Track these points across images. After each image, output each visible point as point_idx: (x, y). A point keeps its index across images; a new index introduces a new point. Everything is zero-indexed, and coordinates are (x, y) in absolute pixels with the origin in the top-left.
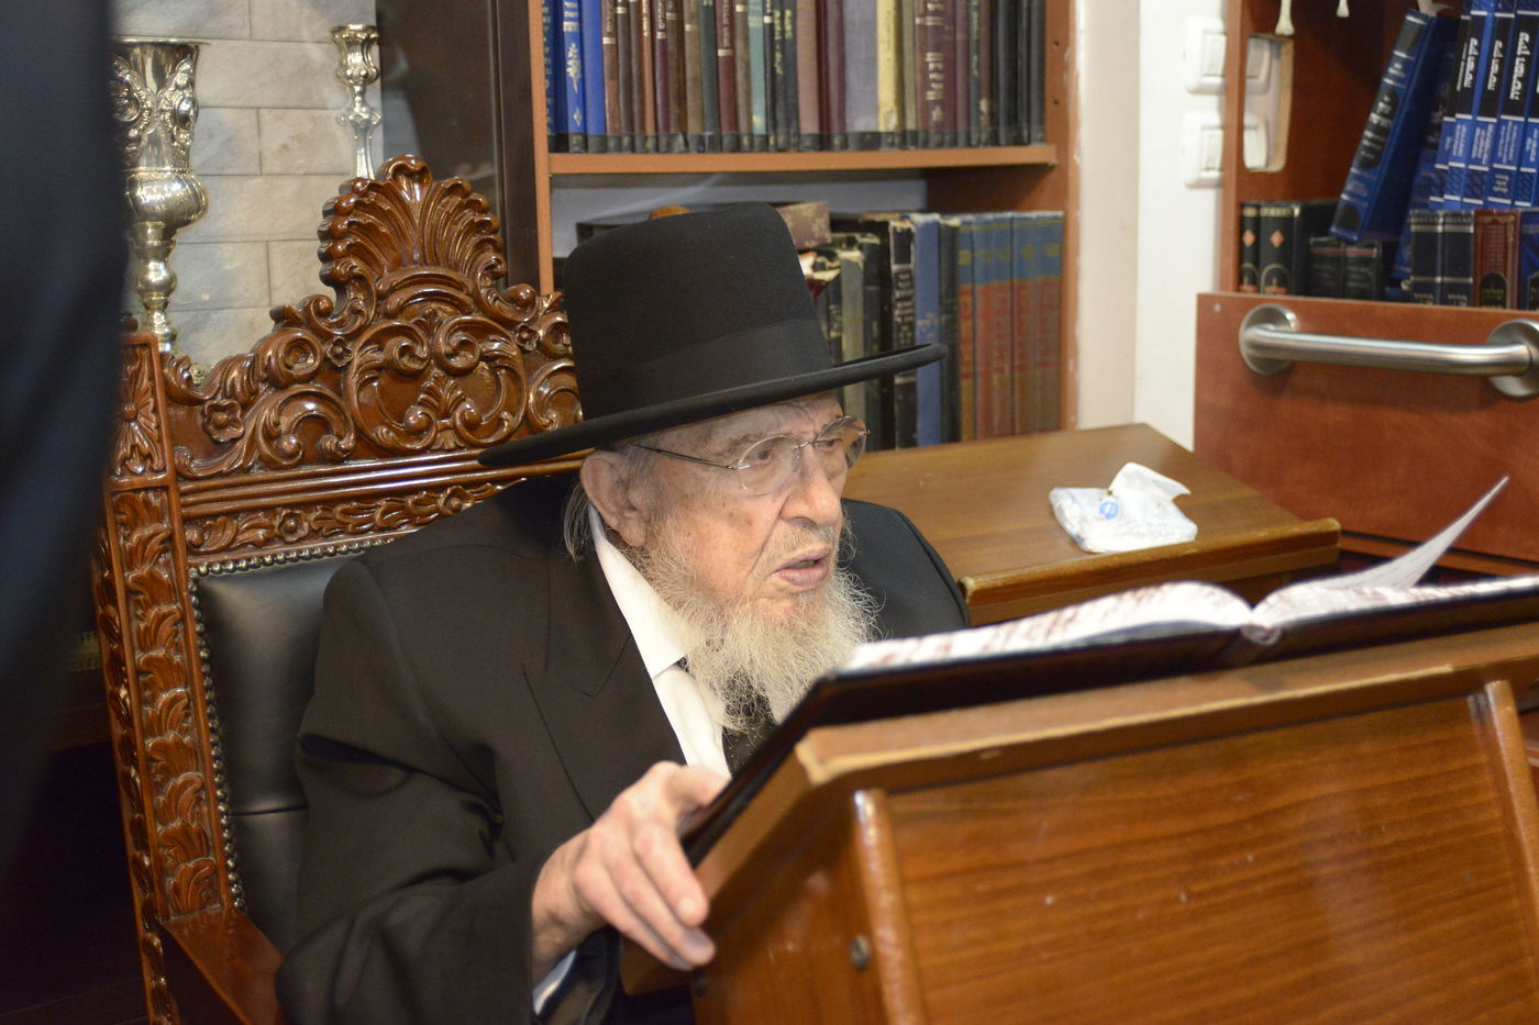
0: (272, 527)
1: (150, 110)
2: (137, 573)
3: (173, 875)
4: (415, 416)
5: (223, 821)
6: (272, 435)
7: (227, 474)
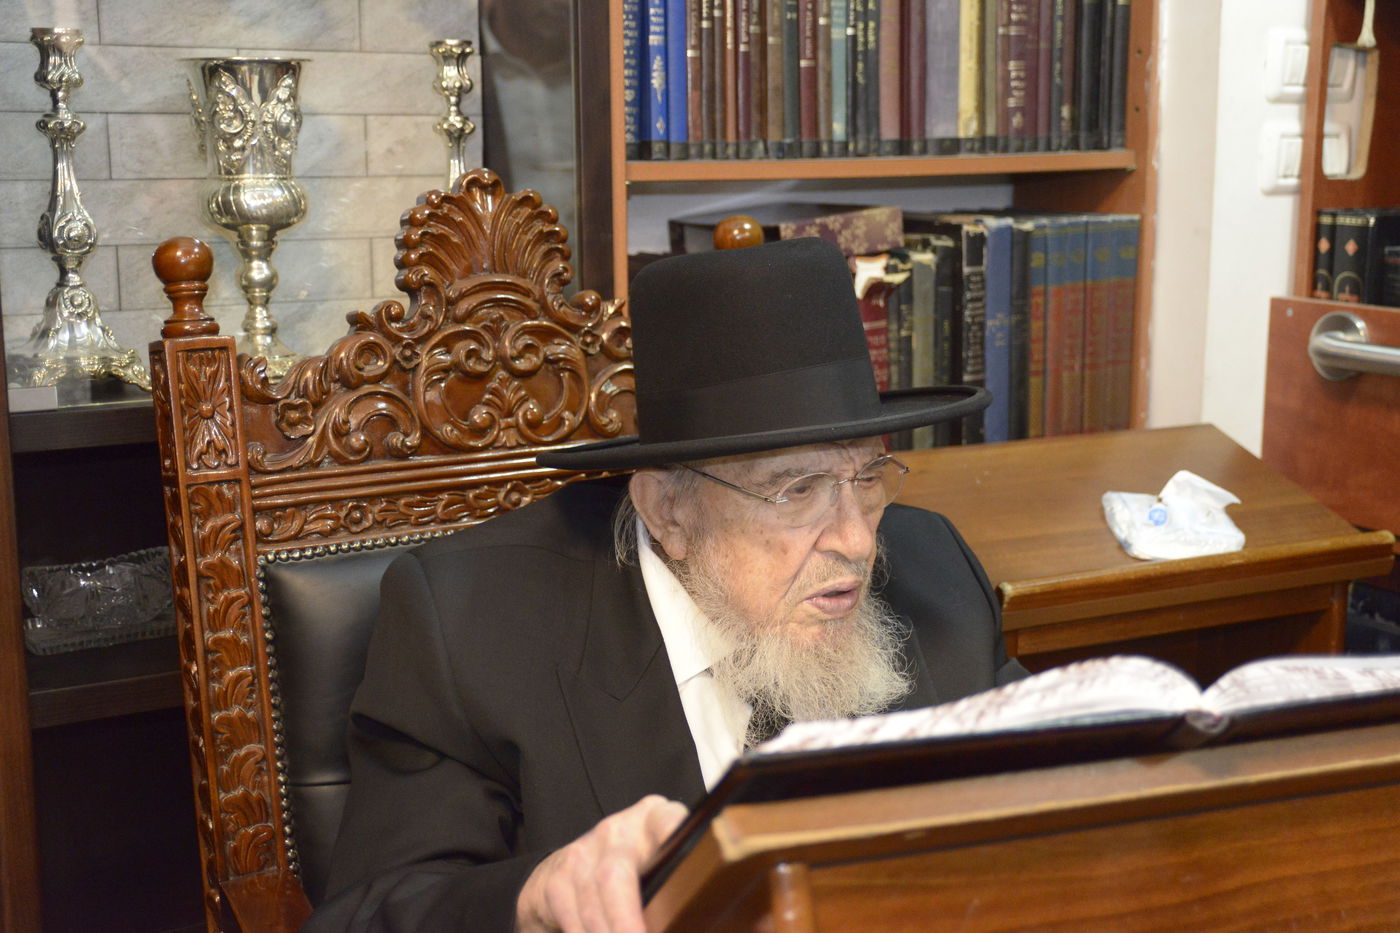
0: (338, 518)
1: (254, 122)
2: (209, 559)
3: (234, 840)
4: (479, 415)
5: (282, 791)
6: (341, 432)
7: (298, 469)
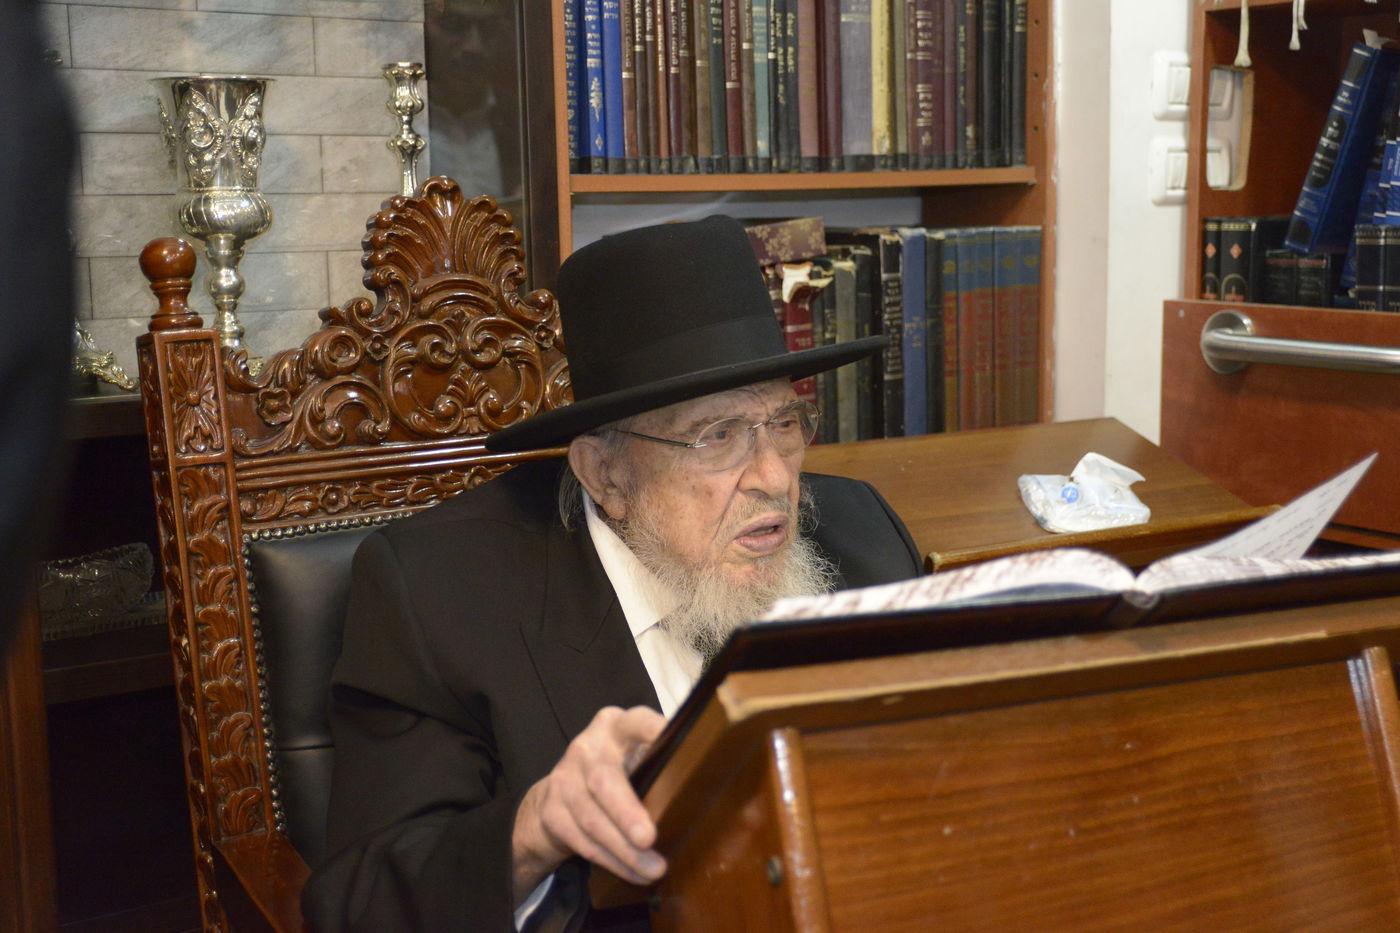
0: (317, 499)
1: (223, 137)
2: (197, 538)
3: (224, 801)
4: (444, 404)
5: (269, 755)
6: (317, 420)
7: (278, 453)
